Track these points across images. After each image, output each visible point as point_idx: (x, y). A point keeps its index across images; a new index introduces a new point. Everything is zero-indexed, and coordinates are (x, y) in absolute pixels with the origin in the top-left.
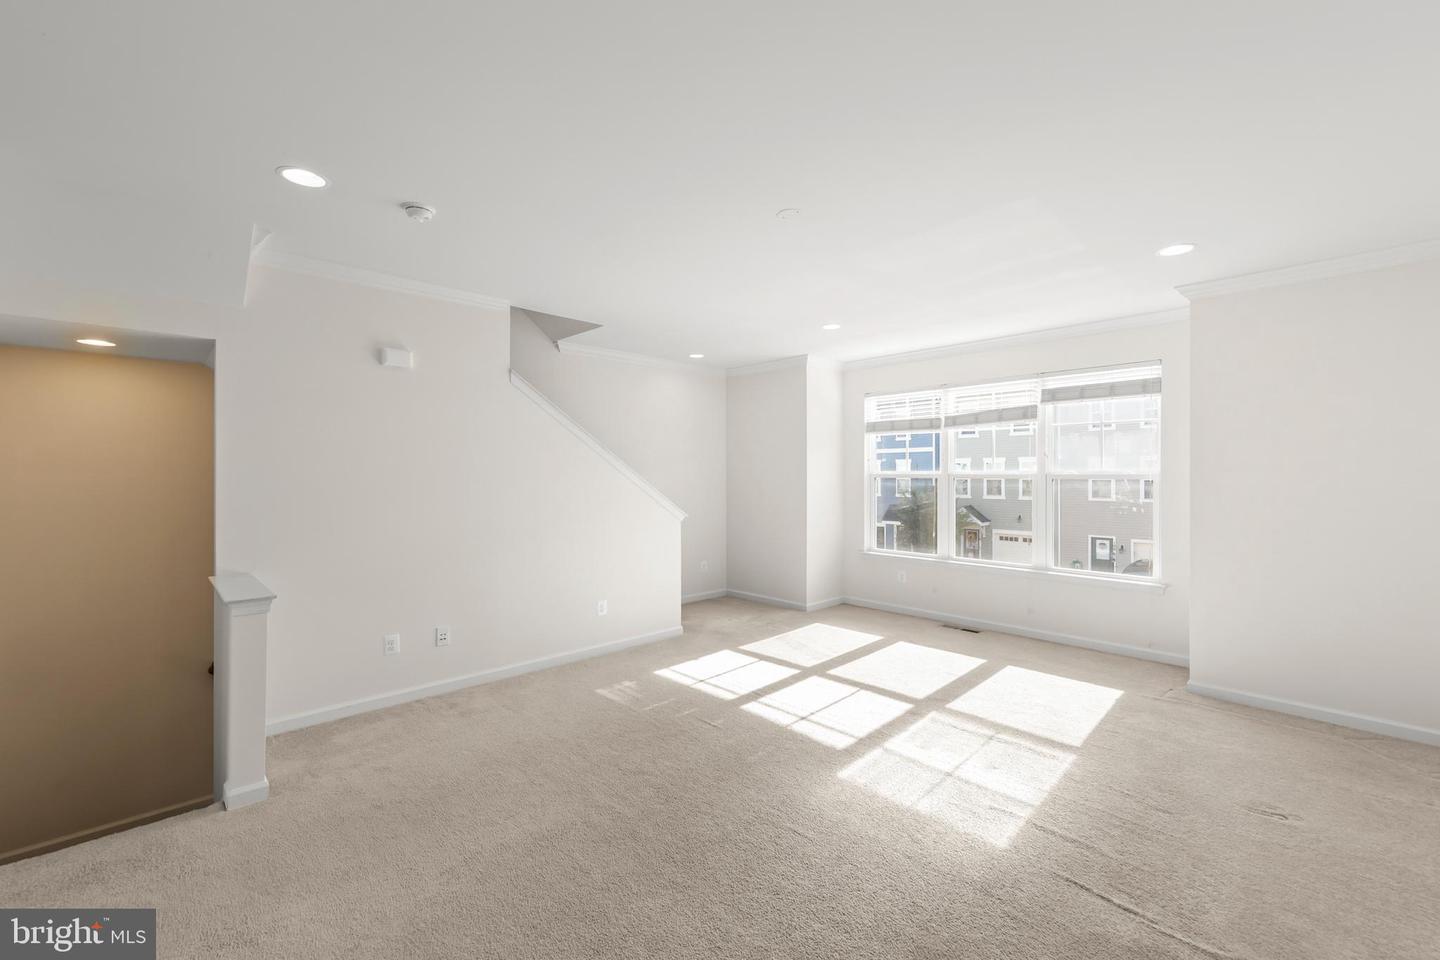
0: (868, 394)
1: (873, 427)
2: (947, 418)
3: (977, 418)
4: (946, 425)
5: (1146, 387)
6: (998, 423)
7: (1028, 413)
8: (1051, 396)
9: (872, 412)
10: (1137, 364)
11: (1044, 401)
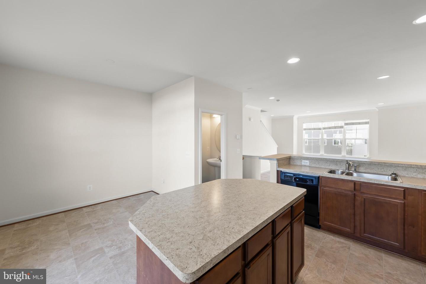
0: (304, 123)
1: (305, 129)
2: (323, 128)
3: (330, 128)
4: (323, 129)
7: (342, 127)
9: (305, 126)
11: (345, 125)
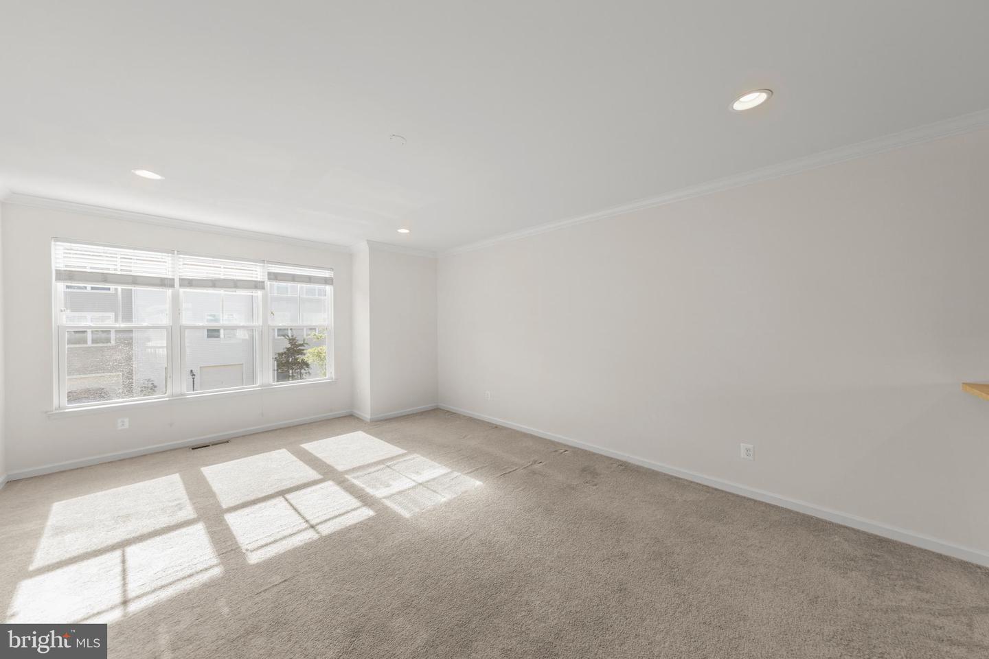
4: (181, 285)
5: (327, 281)
6: (234, 289)
7: (258, 285)
8: (274, 277)
10: (310, 267)
11: (269, 279)
